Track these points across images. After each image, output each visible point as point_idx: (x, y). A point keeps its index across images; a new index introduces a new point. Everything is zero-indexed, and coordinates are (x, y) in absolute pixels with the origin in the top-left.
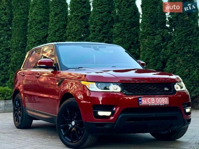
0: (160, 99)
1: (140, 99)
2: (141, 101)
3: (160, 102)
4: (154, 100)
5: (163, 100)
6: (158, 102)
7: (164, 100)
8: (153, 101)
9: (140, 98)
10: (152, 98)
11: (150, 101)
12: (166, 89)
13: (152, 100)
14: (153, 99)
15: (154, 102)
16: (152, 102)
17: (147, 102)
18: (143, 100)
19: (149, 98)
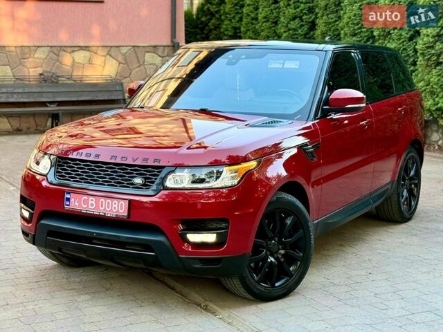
0: (108, 202)
1: (68, 196)
2: (68, 200)
3: (108, 208)
4: (93, 202)
5: (114, 206)
6: (102, 207)
7: (118, 206)
8: (92, 205)
9: (69, 193)
10: (91, 198)
11: (86, 202)
12: (138, 181)
13: (90, 202)
14: (92, 200)
15: (93, 207)
16: (90, 207)
17: (80, 205)
18: (73, 200)
19: (85, 197)
